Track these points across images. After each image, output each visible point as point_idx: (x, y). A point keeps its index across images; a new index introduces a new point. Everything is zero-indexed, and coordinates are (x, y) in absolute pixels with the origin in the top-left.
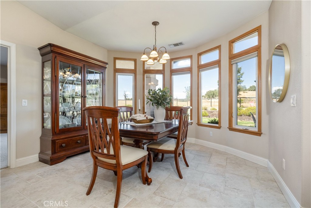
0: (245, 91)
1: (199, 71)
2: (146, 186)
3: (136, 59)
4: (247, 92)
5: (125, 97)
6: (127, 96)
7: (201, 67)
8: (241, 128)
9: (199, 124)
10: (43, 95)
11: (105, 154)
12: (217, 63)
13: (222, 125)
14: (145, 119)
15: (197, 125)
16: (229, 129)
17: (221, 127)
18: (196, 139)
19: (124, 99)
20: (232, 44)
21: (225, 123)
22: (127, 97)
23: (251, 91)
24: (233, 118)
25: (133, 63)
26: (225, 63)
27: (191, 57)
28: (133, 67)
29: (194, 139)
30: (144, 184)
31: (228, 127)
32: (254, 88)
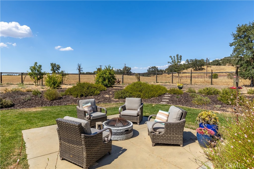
0: (209, 66)
4: (210, 67)
5: (80, 71)
6: (81, 69)
19: (78, 73)
22: (82, 71)
23: (214, 65)
32: (217, 62)
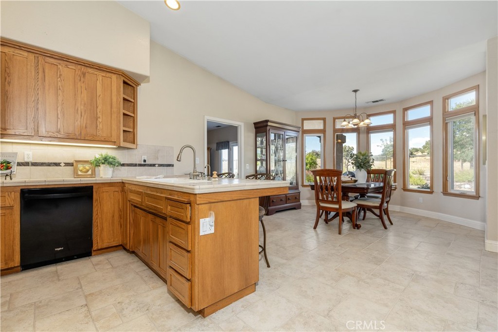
1: (404, 129)
2: (356, 231)
3: (325, 118)
7: (407, 125)
8: (458, 193)
9: (405, 189)
10: (256, 160)
11: (330, 201)
12: (429, 121)
13: (435, 190)
14: (350, 179)
15: (402, 190)
16: (443, 193)
17: (433, 192)
18: (402, 207)
20: (447, 100)
21: (438, 187)
24: (448, 182)
25: (322, 121)
26: (438, 121)
27: (394, 112)
28: (321, 127)
29: (399, 206)
30: (354, 228)
31: (442, 191)
